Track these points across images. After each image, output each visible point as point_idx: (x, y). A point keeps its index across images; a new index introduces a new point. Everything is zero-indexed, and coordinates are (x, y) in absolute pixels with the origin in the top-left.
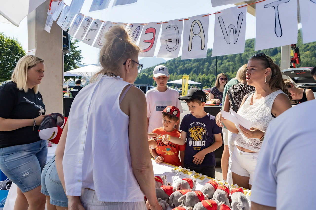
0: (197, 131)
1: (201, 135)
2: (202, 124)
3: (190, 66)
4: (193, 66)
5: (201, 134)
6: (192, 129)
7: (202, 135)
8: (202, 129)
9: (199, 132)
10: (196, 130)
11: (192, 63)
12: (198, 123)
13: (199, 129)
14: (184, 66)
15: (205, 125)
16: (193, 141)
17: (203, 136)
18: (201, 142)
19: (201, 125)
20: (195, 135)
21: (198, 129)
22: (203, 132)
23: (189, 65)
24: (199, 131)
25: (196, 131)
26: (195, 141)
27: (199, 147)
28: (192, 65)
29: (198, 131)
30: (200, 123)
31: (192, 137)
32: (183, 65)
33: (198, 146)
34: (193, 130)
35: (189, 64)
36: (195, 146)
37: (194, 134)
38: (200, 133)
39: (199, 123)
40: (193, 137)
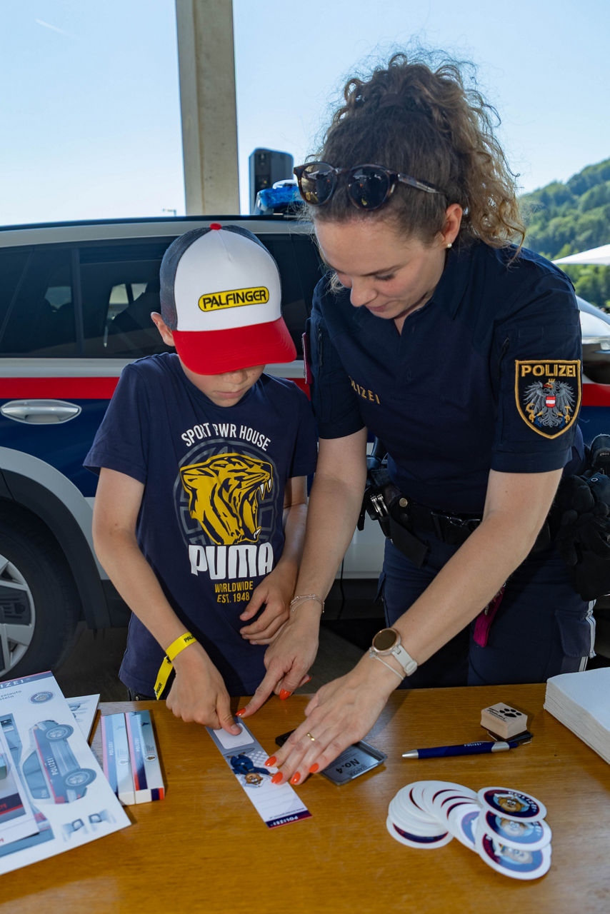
0: (228, 480)
1: (255, 504)
2: (247, 434)
3: (569, 225)
4: (581, 221)
5: (251, 495)
6: (195, 472)
7: (260, 506)
8: (257, 469)
9: (239, 486)
10: (223, 474)
11: (578, 212)
12: (224, 430)
13: (237, 467)
14: (543, 228)
15: (263, 442)
16: (210, 549)
17: (262, 510)
18: (252, 549)
19: (245, 441)
20: (221, 508)
21: (231, 467)
22: (260, 483)
23: (567, 219)
24: (240, 479)
25: (226, 485)
26: (222, 550)
27: (243, 580)
28: (576, 218)
29: (234, 483)
30: (238, 432)
31: (201, 520)
32: (543, 220)
33: (238, 580)
34: (207, 474)
35: (564, 216)
36: (221, 575)
37: (216, 498)
38: (246, 496)
39: (233, 431)
40: (206, 521)
